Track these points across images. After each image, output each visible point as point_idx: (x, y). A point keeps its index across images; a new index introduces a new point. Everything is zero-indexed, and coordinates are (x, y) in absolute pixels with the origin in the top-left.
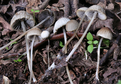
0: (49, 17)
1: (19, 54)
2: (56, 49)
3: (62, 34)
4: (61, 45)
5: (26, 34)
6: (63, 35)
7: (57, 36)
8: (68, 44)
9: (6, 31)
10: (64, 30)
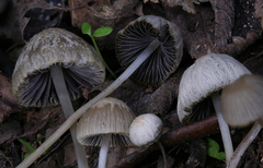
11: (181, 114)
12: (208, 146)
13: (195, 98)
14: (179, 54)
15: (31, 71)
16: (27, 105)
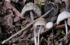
0: (53, 8)
1: (28, 40)
2: (59, 36)
3: (64, 25)
4: (63, 33)
5: (34, 23)
6: (65, 26)
7: (59, 26)
8: (68, 34)
9: (18, 19)
11: (58, 23)
12: (62, 31)
16: (23, 18)
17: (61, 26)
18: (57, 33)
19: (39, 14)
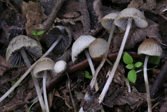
0: (61, 37)
1: (28, 102)
3: (85, 61)
4: (87, 76)
5: (32, 70)
6: (88, 62)
7: (78, 65)
8: (97, 74)
9: (2, 70)
10: (87, 55)
11: (74, 59)
12: (85, 74)
13: (79, 52)
14: (70, 39)
15: (13, 51)
16: (12, 67)
17: (81, 64)
18: (77, 78)
19: (38, 52)
